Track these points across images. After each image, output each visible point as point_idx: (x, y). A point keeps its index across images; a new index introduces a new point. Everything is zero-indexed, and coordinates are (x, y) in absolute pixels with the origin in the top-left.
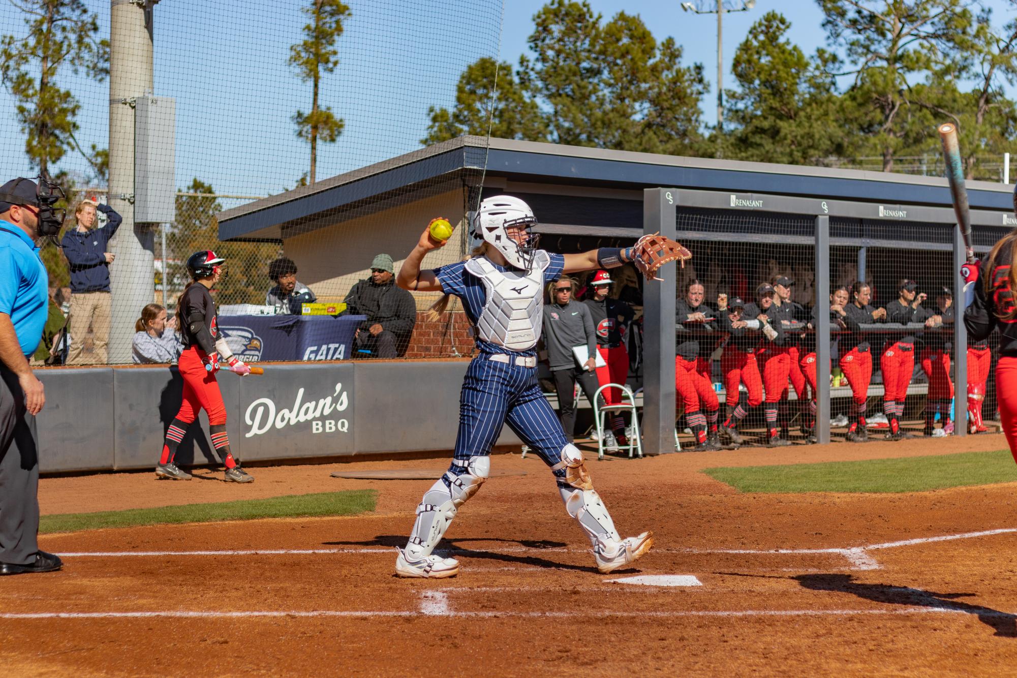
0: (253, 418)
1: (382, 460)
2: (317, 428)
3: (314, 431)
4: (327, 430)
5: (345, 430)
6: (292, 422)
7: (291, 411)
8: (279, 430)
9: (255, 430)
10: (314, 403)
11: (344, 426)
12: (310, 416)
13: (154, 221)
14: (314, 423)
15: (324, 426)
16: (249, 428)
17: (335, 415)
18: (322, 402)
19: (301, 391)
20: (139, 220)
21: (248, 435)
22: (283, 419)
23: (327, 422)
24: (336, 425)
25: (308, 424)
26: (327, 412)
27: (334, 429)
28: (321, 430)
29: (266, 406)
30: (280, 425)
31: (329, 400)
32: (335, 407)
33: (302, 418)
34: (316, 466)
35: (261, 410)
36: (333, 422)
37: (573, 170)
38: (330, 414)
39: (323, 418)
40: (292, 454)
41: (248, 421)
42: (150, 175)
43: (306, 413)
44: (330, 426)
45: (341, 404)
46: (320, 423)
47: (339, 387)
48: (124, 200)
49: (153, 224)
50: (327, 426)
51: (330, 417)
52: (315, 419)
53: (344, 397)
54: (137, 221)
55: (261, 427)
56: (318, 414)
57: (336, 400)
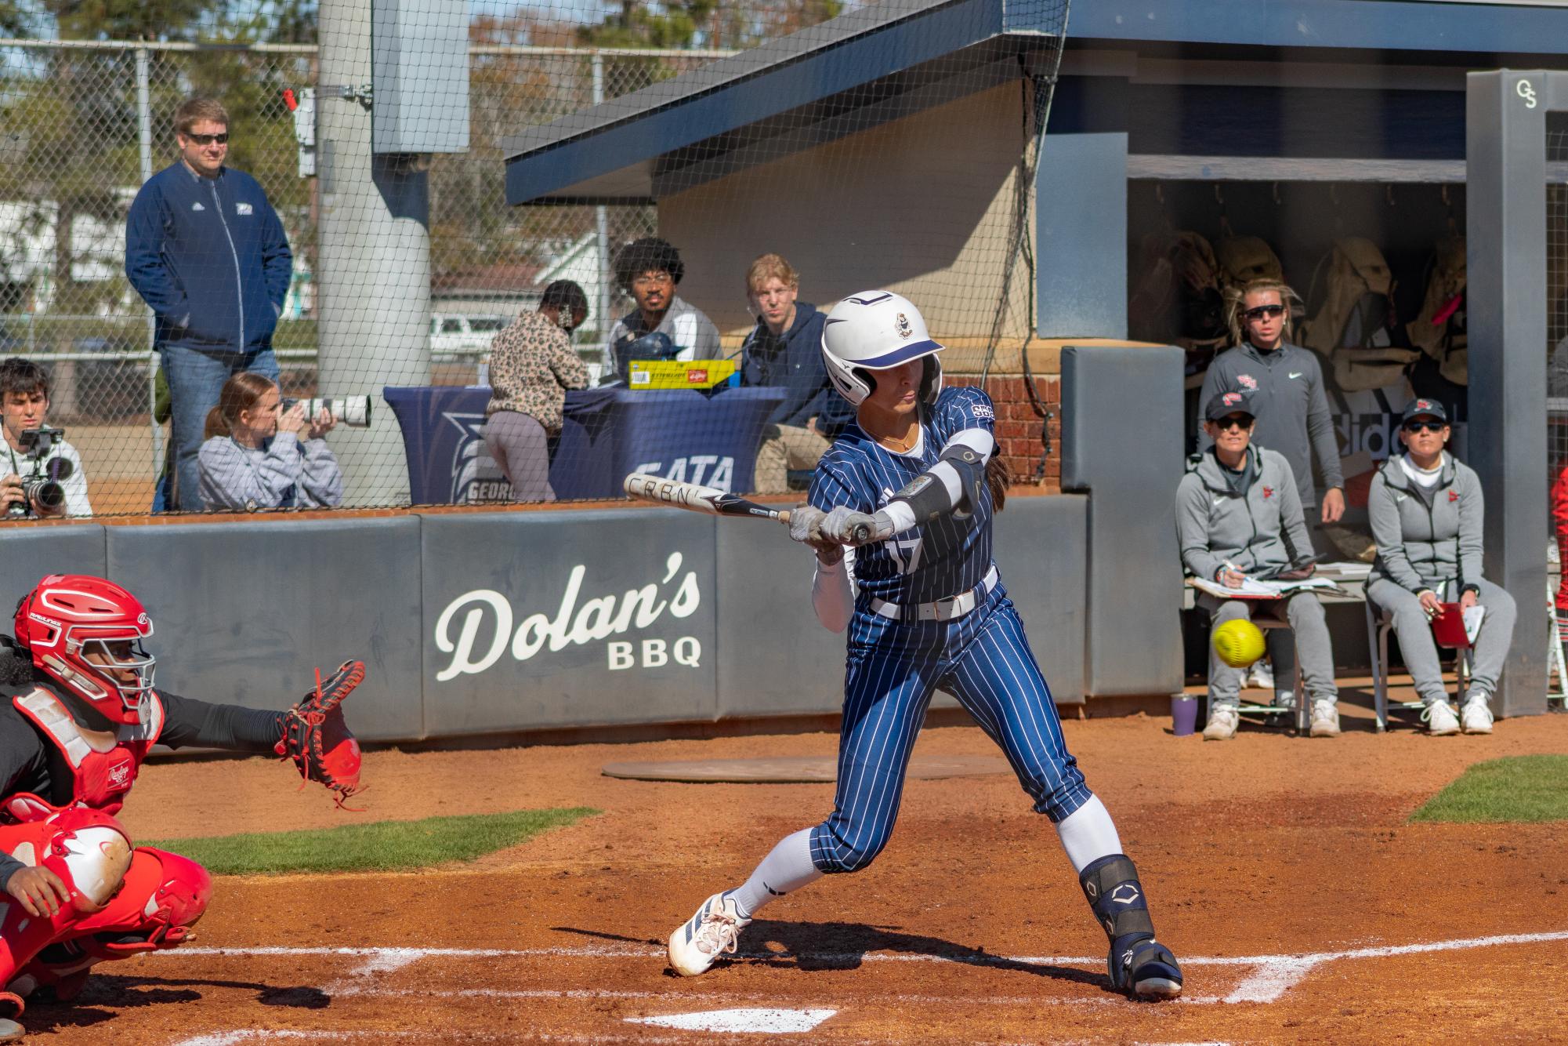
0: (454, 635)
1: (797, 731)
2: (619, 658)
3: (613, 665)
4: (647, 663)
5: (693, 661)
6: (557, 645)
7: (552, 619)
8: (521, 664)
9: (460, 665)
10: (611, 600)
11: (690, 653)
12: (601, 630)
13: (417, 148)
14: (612, 647)
15: (637, 653)
16: (446, 660)
17: (666, 628)
18: (631, 598)
19: (578, 573)
20: (383, 148)
21: (443, 676)
22: (531, 638)
23: (647, 644)
24: (669, 651)
25: (596, 650)
26: (645, 619)
27: (663, 660)
28: (630, 662)
29: (488, 610)
30: (523, 652)
31: (650, 591)
32: (667, 609)
33: (581, 635)
34: (623, 747)
35: (474, 618)
36: (662, 644)
37: (1302, 28)
38: (654, 625)
39: (635, 635)
40: (555, 717)
41: (443, 644)
42: (405, 45)
43: (591, 623)
44: (654, 654)
45: (682, 601)
46: (628, 647)
47: (675, 561)
48: (350, 99)
49: (414, 157)
50: (647, 652)
51: (654, 631)
52: (614, 637)
53: (690, 584)
54: (379, 149)
55: (475, 656)
56: (621, 625)
57: (668, 592)
